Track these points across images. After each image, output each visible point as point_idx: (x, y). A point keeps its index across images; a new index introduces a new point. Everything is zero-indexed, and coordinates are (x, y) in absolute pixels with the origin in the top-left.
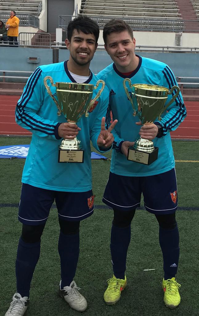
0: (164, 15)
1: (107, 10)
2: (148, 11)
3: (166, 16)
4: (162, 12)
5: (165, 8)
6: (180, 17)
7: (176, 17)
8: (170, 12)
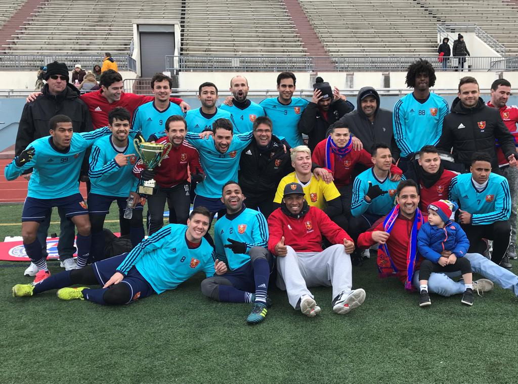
0: (286, 50)
1: (213, 46)
2: (264, 46)
3: (289, 52)
4: (282, 47)
5: (285, 42)
6: (306, 52)
7: (301, 52)
8: (292, 47)
